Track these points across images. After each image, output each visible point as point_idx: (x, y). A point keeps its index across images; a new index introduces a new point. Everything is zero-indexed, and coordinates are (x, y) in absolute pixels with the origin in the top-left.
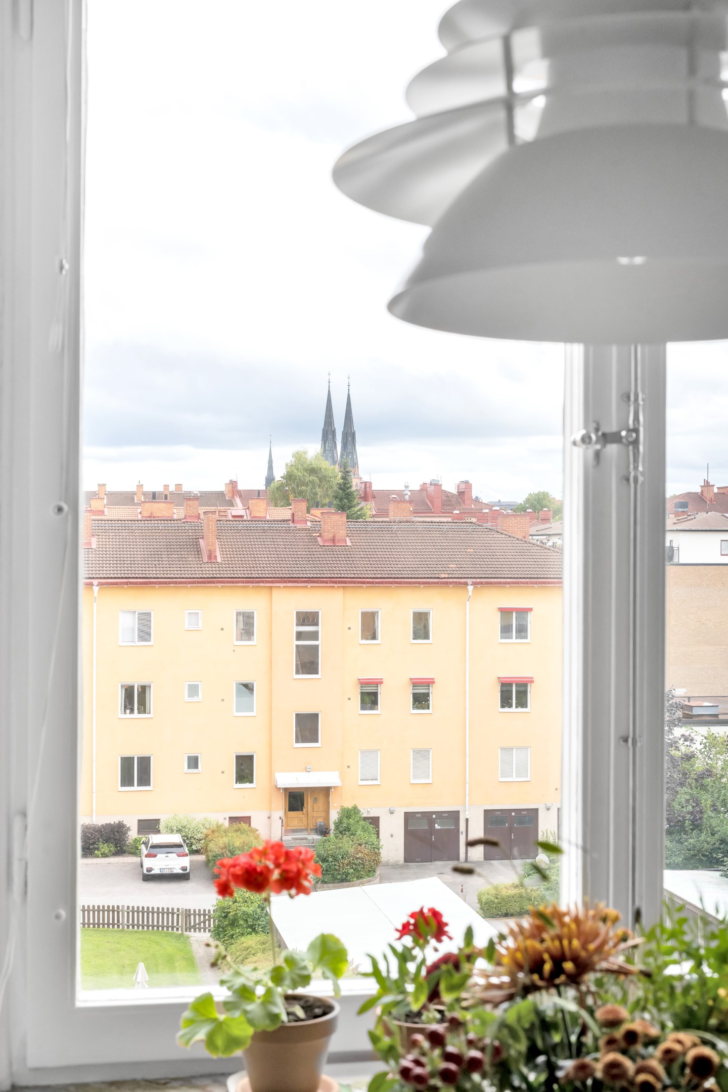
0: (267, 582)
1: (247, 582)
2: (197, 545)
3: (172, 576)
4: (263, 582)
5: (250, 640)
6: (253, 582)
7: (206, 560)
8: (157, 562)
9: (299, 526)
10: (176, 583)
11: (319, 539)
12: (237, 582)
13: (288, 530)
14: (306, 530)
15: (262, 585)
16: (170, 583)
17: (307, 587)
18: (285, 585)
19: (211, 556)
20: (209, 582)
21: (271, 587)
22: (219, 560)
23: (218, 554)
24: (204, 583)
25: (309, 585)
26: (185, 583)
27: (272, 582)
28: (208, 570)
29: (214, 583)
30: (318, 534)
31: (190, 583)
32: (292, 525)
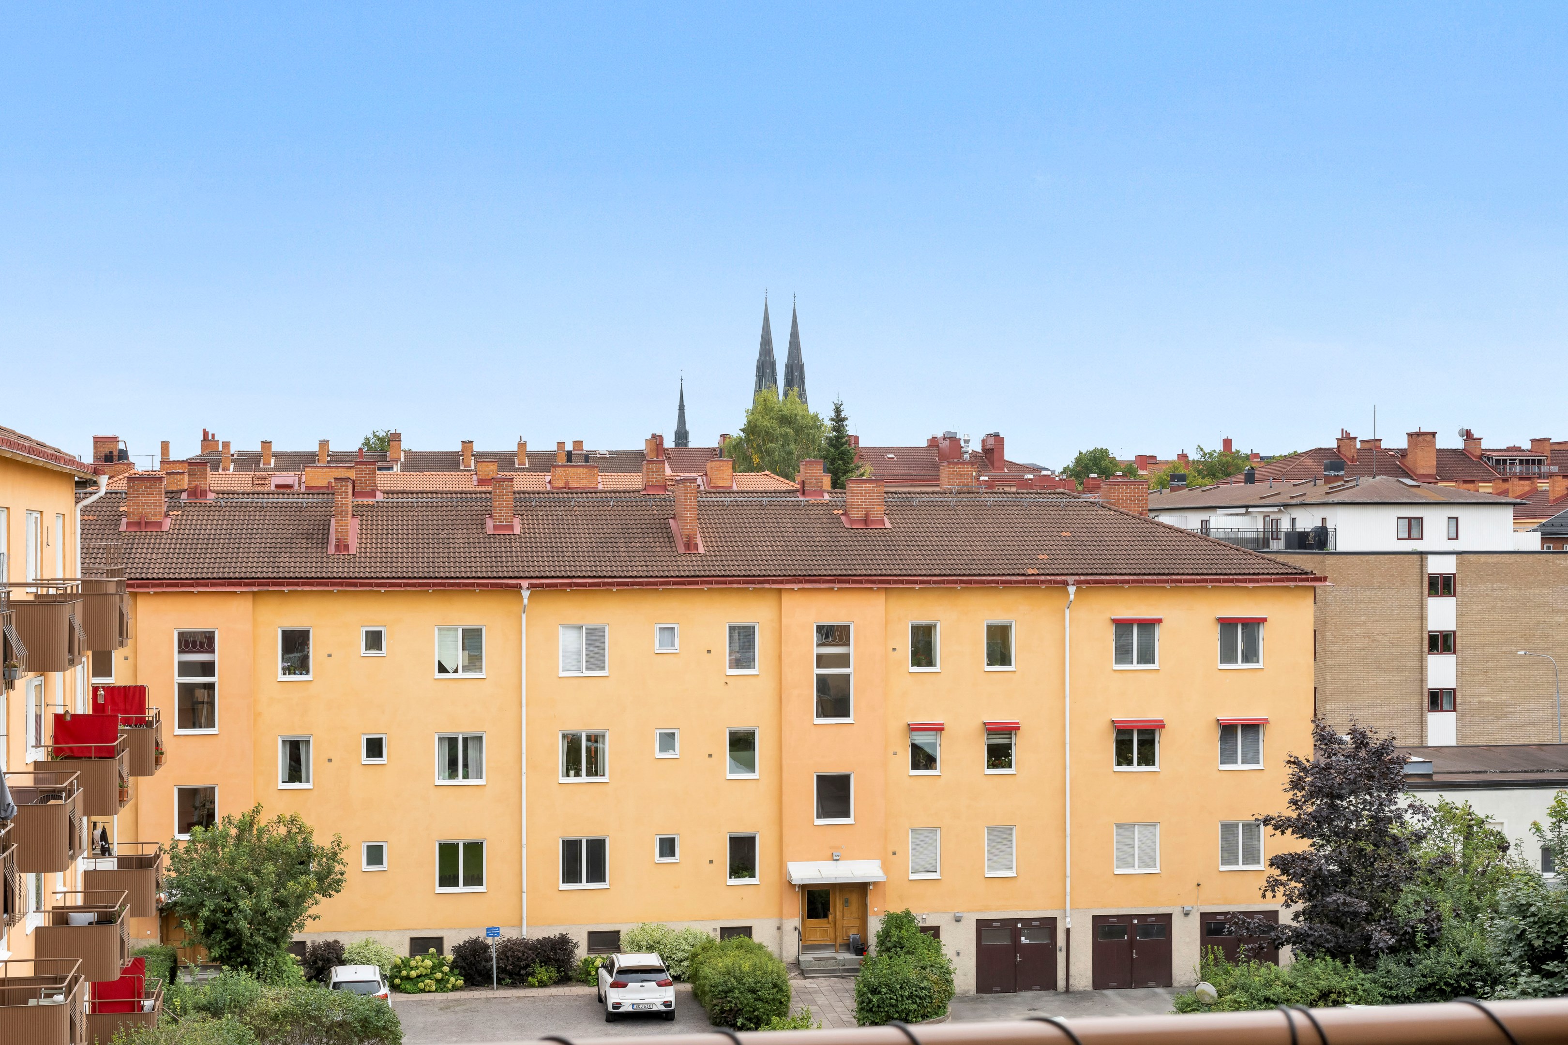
0: (774, 582)
1: (745, 583)
2: (667, 527)
3: (635, 573)
4: (768, 582)
5: (749, 667)
6: (753, 582)
7: (682, 550)
8: (610, 554)
9: (812, 500)
10: (641, 584)
11: (843, 518)
12: (731, 583)
13: (797, 506)
14: (823, 505)
15: (767, 586)
16: (633, 584)
17: (832, 589)
18: (800, 586)
19: (690, 545)
20: (690, 583)
21: (780, 590)
22: (701, 550)
23: (699, 541)
24: (683, 583)
25: (837, 586)
26: (655, 584)
27: (781, 582)
28: (686, 566)
29: (697, 583)
30: (841, 512)
31: (662, 584)
32: (801, 498)
